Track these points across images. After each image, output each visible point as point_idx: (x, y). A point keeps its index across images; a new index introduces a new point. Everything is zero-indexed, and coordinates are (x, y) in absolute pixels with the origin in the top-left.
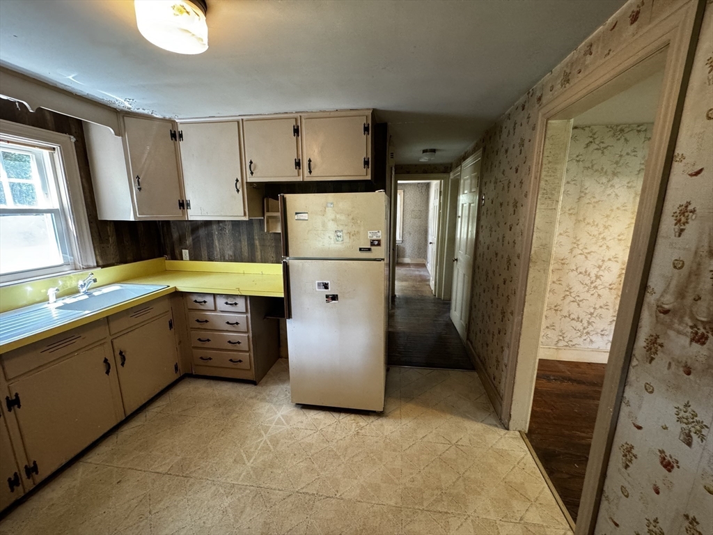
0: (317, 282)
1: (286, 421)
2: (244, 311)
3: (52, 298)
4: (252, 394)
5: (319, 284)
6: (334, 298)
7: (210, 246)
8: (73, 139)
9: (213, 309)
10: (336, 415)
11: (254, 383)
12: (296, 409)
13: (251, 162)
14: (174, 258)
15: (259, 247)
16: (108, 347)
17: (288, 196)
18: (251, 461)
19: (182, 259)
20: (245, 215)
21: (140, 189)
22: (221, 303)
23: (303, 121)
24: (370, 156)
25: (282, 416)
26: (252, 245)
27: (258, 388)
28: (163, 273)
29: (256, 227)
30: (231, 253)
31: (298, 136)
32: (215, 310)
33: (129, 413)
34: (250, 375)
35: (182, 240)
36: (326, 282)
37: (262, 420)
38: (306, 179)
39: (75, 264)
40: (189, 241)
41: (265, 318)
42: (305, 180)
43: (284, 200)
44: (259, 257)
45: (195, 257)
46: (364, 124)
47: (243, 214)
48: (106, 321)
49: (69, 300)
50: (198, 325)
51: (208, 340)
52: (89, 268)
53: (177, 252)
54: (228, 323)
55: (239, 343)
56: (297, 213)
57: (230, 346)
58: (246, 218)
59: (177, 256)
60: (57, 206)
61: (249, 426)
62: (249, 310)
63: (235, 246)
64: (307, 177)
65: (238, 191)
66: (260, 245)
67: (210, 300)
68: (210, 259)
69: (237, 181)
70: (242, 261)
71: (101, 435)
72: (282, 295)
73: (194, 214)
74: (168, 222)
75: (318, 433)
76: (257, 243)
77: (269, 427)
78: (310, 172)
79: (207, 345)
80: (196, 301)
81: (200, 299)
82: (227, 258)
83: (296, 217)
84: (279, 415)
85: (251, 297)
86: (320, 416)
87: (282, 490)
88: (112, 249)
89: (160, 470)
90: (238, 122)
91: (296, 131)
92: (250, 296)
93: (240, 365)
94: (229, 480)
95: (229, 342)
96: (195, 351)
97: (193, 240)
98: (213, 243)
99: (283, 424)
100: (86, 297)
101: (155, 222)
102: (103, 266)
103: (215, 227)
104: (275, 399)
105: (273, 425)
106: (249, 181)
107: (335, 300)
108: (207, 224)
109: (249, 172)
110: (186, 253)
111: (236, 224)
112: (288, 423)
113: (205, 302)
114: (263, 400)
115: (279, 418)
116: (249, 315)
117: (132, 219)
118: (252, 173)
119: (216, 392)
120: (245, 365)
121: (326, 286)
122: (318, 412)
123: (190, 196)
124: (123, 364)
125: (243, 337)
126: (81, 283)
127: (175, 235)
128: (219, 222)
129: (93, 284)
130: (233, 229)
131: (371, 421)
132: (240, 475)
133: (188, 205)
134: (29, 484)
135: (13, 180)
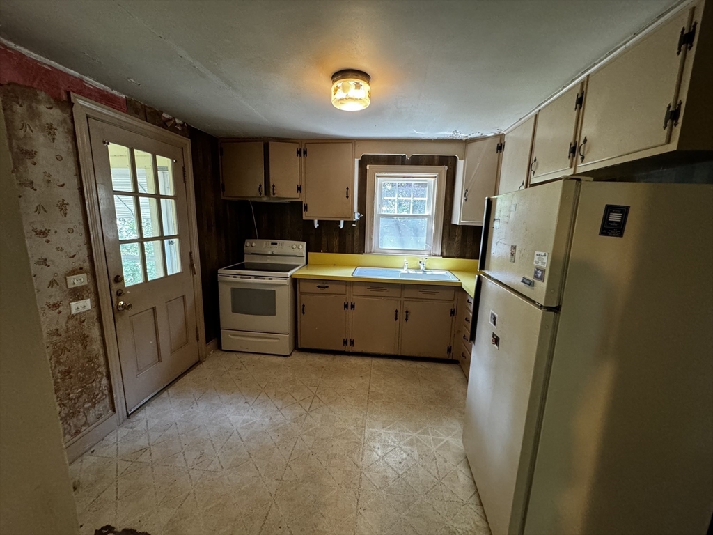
0: (491, 311)
3: (405, 268)
5: (492, 315)
8: (446, 169)
21: (466, 200)
42: (577, 173)
43: (489, 203)
46: (683, 30)
48: (403, 286)
49: (412, 272)
52: (435, 255)
56: (494, 220)
60: (430, 214)
64: (579, 166)
69: (523, 184)
78: (583, 158)
80: (468, 301)
88: (456, 245)
91: (580, 102)
94: (368, 423)
100: (422, 273)
102: (444, 257)
117: (458, 223)
118: (534, 173)
121: (495, 320)
124: (406, 320)
134: (349, 348)
135: (415, 199)
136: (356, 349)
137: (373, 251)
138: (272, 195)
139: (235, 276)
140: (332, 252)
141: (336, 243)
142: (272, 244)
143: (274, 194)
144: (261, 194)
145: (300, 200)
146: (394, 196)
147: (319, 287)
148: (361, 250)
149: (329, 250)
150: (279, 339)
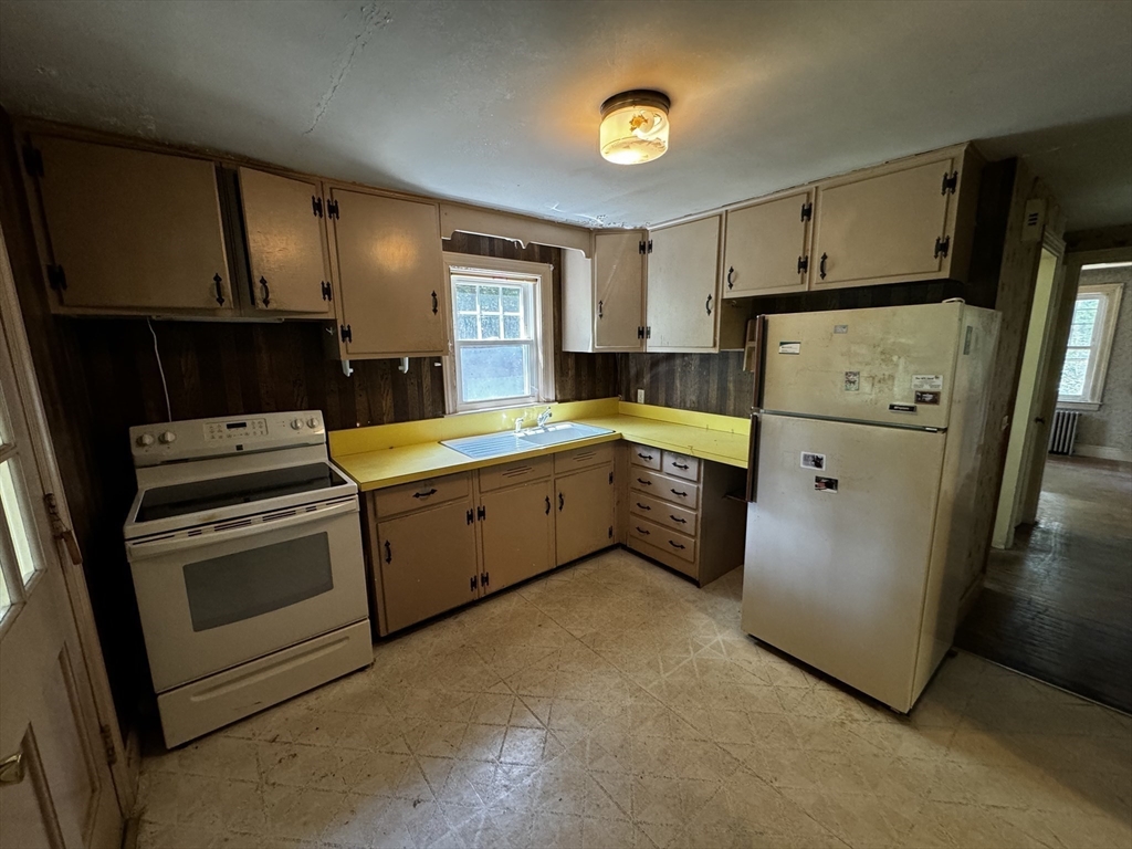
0: (803, 453)
1: (728, 651)
2: (695, 479)
3: (518, 429)
4: (692, 598)
5: (806, 458)
6: (831, 484)
7: (670, 388)
8: (552, 268)
9: (658, 468)
10: (812, 680)
11: (697, 583)
12: (746, 641)
13: (732, 270)
14: (628, 399)
15: (732, 392)
16: (551, 484)
17: (773, 318)
18: (667, 674)
19: (636, 402)
20: (715, 345)
21: (601, 316)
22: (668, 461)
23: (821, 193)
24: (951, 234)
25: (724, 641)
26: (723, 390)
27: (700, 591)
28: (615, 416)
29: (732, 362)
30: (694, 398)
31: (809, 219)
32: (660, 471)
33: (559, 564)
34: (693, 571)
35: (639, 375)
36: (820, 456)
37: (694, 633)
38: (815, 288)
39: (538, 396)
40: (646, 379)
41: (725, 497)
42: (812, 290)
43: (765, 324)
44: (732, 408)
45: (650, 400)
46: (946, 175)
47: (712, 345)
48: (553, 457)
49: (530, 432)
50: (639, 486)
51: (648, 508)
52: (548, 402)
53: (632, 392)
54: (673, 491)
55: (683, 521)
56: (782, 344)
57: (672, 523)
58: (716, 351)
59: (631, 398)
60: (532, 338)
61: (676, 633)
62: (702, 480)
63: (700, 389)
64: (816, 283)
65: (709, 312)
66: (735, 391)
67: (656, 456)
68: (667, 406)
69: (710, 298)
70: (707, 411)
71: (534, 574)
72: (745, 465)
73: (654, 345)
74: (627, 354)
75: (771, 688)
76: (731, 386)
77: (701, 647)
78: (823, 275)
79: (647, 513)
80: (640, 455)
81: (645, 453)
82: (688, 405)
83: (781, 349)
84: (719, 638)
85: (707, 462)
86: (783, 668)
87: (695, 728)
88: (570, 383)
89: (575, 633)
90: (721, 216)
91: (807, 213)
92: (705, 460)
93: (681, 552)
94: (637, 682)
95: (672, 517)
96: (633, 518)
97: (651, 377)
98: (673, 382)
99: (722, 652)
100: (542, 431)
101: (614, 354)
102: (560, 402)
103: (678, 362)
104: (720, 616)
105: (707, 647)
106: (725, 297)
107: (831, 488)
108: (670, 357)
109: (727, 283)
110: (641, 393)
111: (705, 358)
112: (729, 654)
113: (650, 458)
114: (704, 610)
115: (718, 642)
116: (701, 486)
117: (590, 351)
118: (731, 286)
119: (648, 578)
120: (688, 554)
121: (818, 462)
122: (781, 661)
123: (651, 322)
124: (561, 508)
125: (690, 515)
126: (540, 416)
127: (633, 371)
128: (684, 355)
129: (549, 420)
130: (700, 366)
131: (877, 719)
132: (651, 682)
133: (648, 333)
134: (482, 591)
135: (507, 314)
136: (494, 587)
137: (458, 408)
138: (261, 305)
139: (194, 530)
140: (381, 423)
141: (387, 403)
142: (229, 426)
143: (266, 302)
144: (221, 301)
145: (331, 316)
146: (475, 309)
147: (417, 495)
148: (438, 409)
149: (374, 420)
150: (347, 638)
